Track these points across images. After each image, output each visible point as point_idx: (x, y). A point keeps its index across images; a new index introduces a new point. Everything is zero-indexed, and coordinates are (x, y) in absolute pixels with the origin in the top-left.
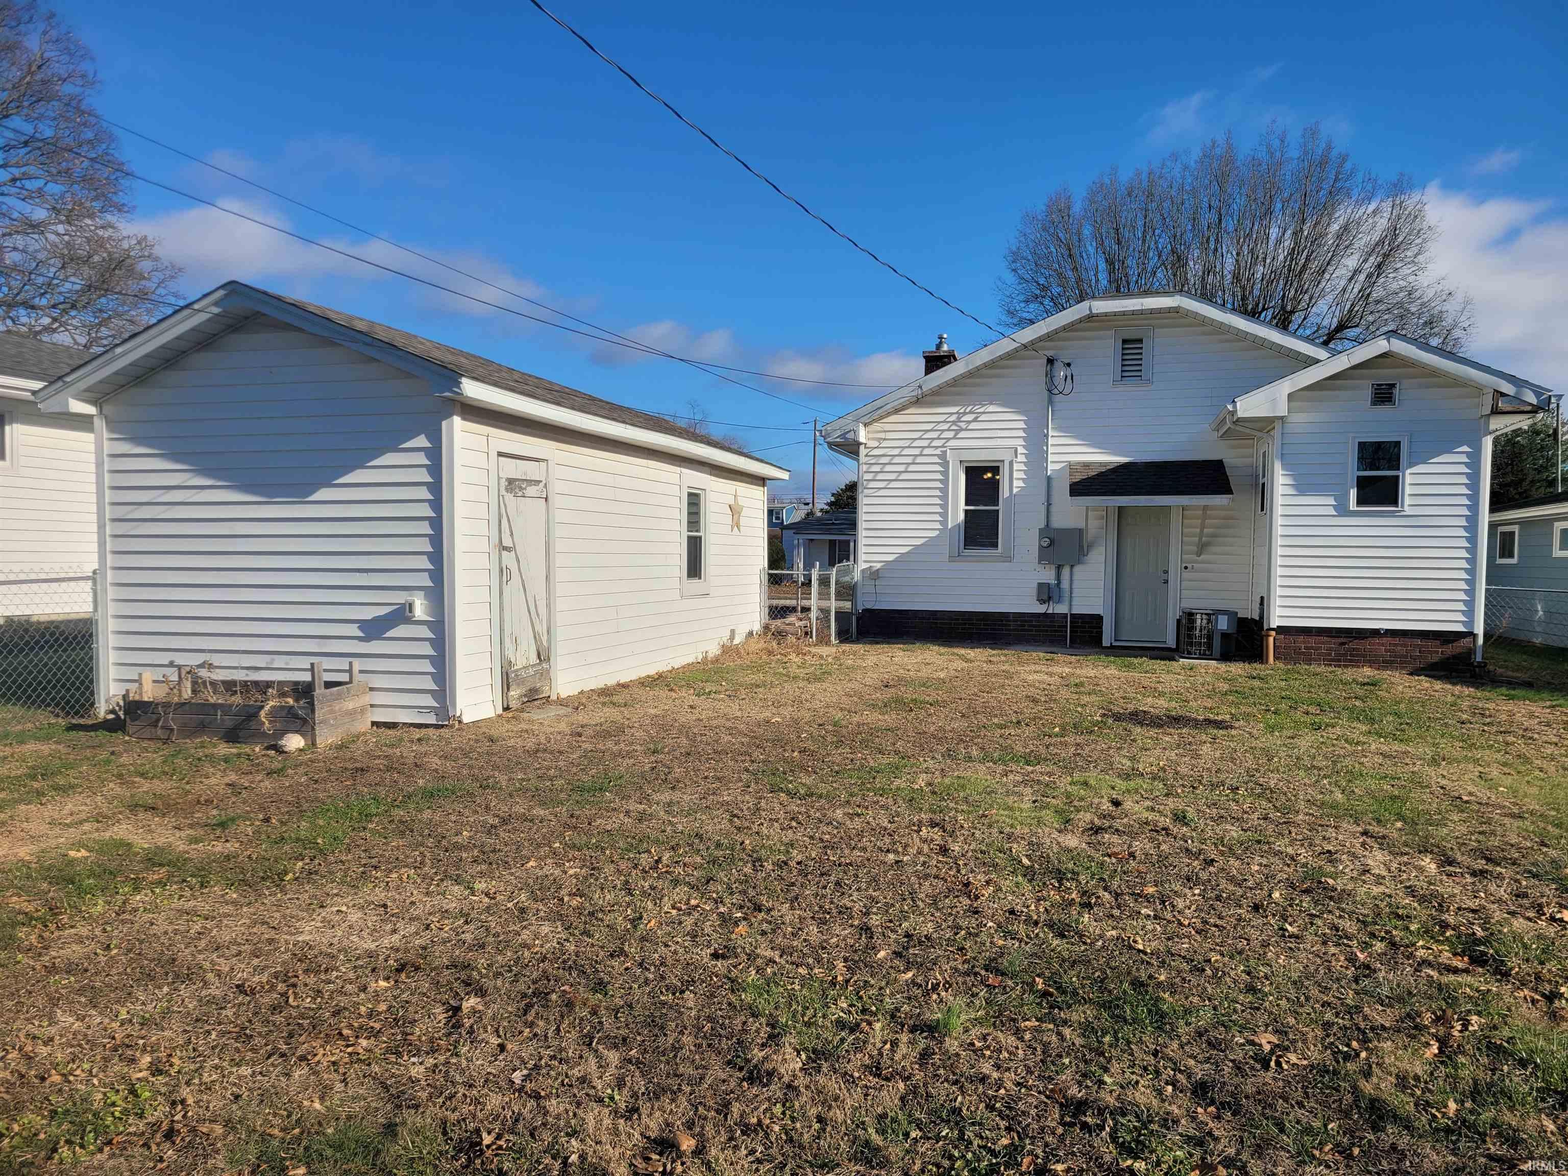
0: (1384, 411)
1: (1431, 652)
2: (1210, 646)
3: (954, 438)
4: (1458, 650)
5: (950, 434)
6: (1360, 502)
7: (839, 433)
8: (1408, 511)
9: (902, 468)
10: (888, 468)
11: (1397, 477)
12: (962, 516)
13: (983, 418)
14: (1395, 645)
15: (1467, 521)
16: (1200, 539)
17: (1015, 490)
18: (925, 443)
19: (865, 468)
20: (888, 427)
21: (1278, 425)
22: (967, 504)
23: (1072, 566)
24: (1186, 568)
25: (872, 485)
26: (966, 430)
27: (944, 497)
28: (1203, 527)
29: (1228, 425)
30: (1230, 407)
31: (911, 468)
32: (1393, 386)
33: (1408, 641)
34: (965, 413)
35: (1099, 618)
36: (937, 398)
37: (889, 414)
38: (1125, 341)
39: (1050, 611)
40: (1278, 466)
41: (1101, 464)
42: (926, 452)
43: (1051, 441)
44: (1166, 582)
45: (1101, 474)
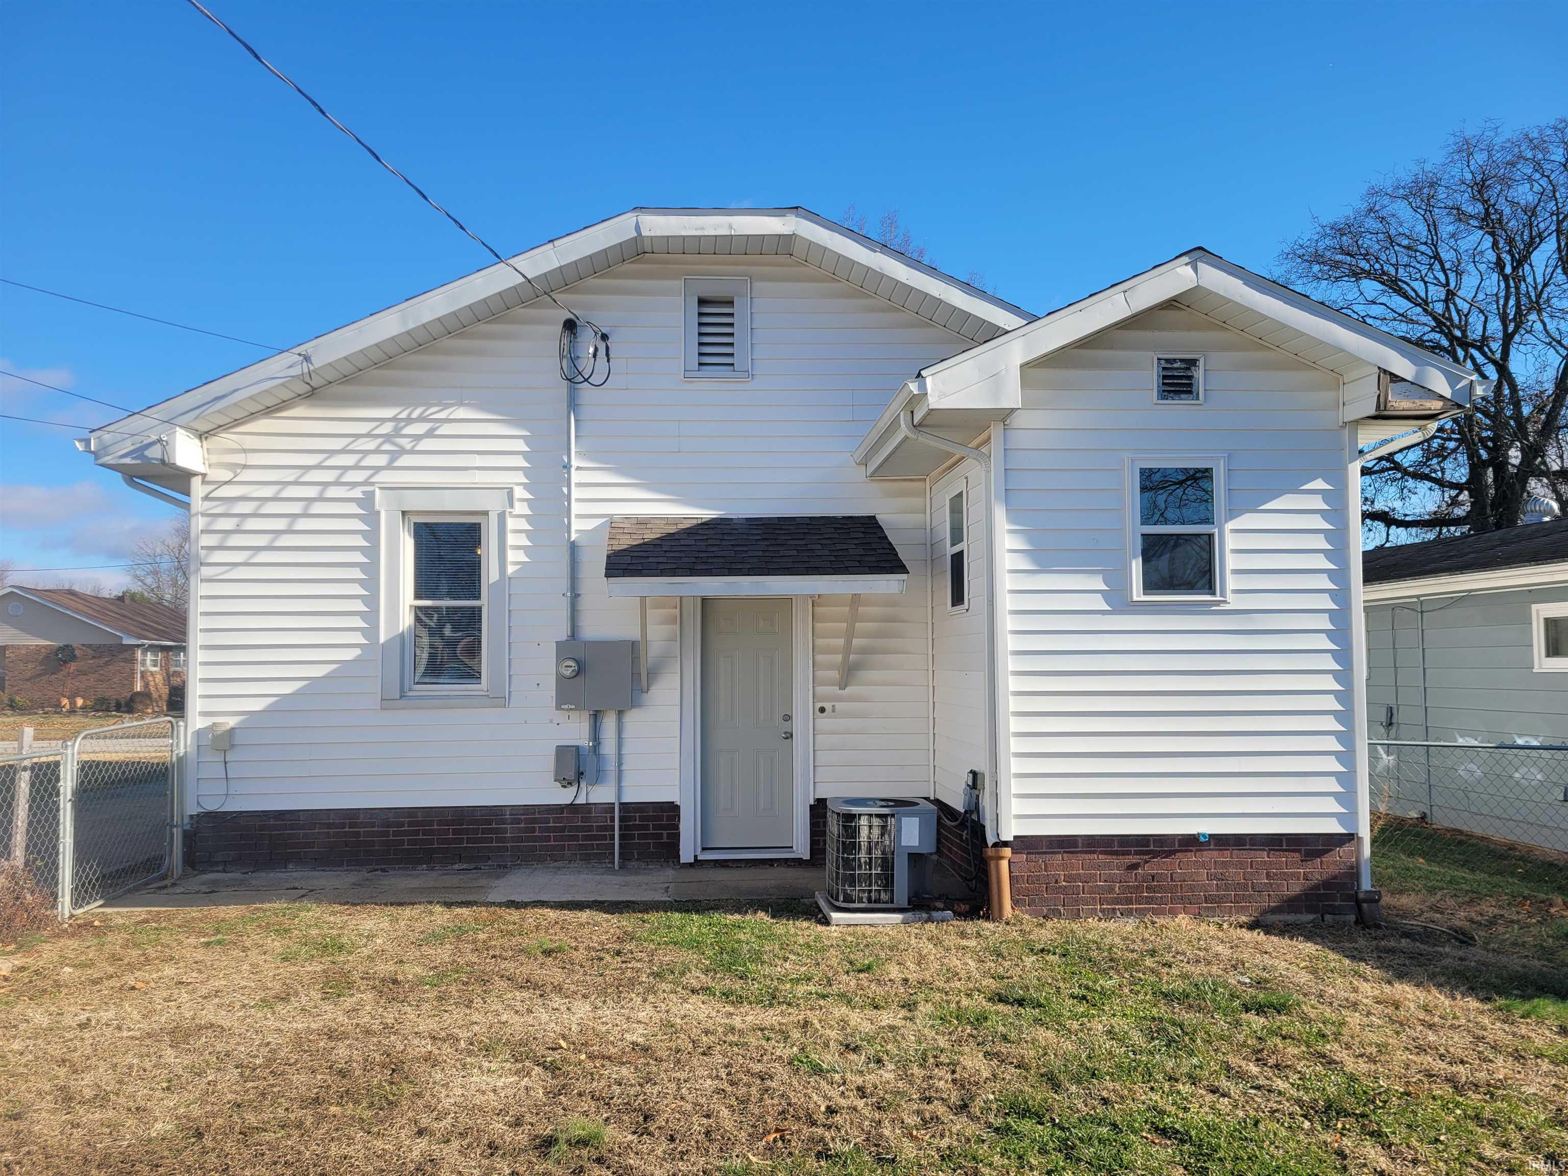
0: (1178, 408)
1: (1286, 877)
2: (888, 880)
3: (389, 467)
4: (1333, 870)
5: (381, 460)
6: (1150, 586)
7: (128, 447)
8: (1234, 602)
9: (281, 524)
10: (251, 524)
11: (1210, 536)
12: (406, 620)
13: (444, 430)
14: (1225, 865)
15: (1332, 621)
16: (846, 658)
17: (511, 569)
18: (329, 476)
19: (200, 523)
20: (250, 442)
21: (996, 432)
22: (418, 596)
23: (620, 713)
24: (822, 710)
25: (217, 557)
26: (412, 452)
27: (371, 582)
28: (850, 635)
29: (904, 430)
30: (914, 387)
31: (302, 524)
32: (1193, 363)
33: (1246, 856)
34: (409, 421)
35: (672, 810)
36: (349, 389)
37: (252, 416)
38: (702, 302)
39: (581, 800)
40: (1000, 514)
41: (667, 520)
42: (332, 492)
43: (576, 477)
44: (789, 736)
45: (669, 538)
